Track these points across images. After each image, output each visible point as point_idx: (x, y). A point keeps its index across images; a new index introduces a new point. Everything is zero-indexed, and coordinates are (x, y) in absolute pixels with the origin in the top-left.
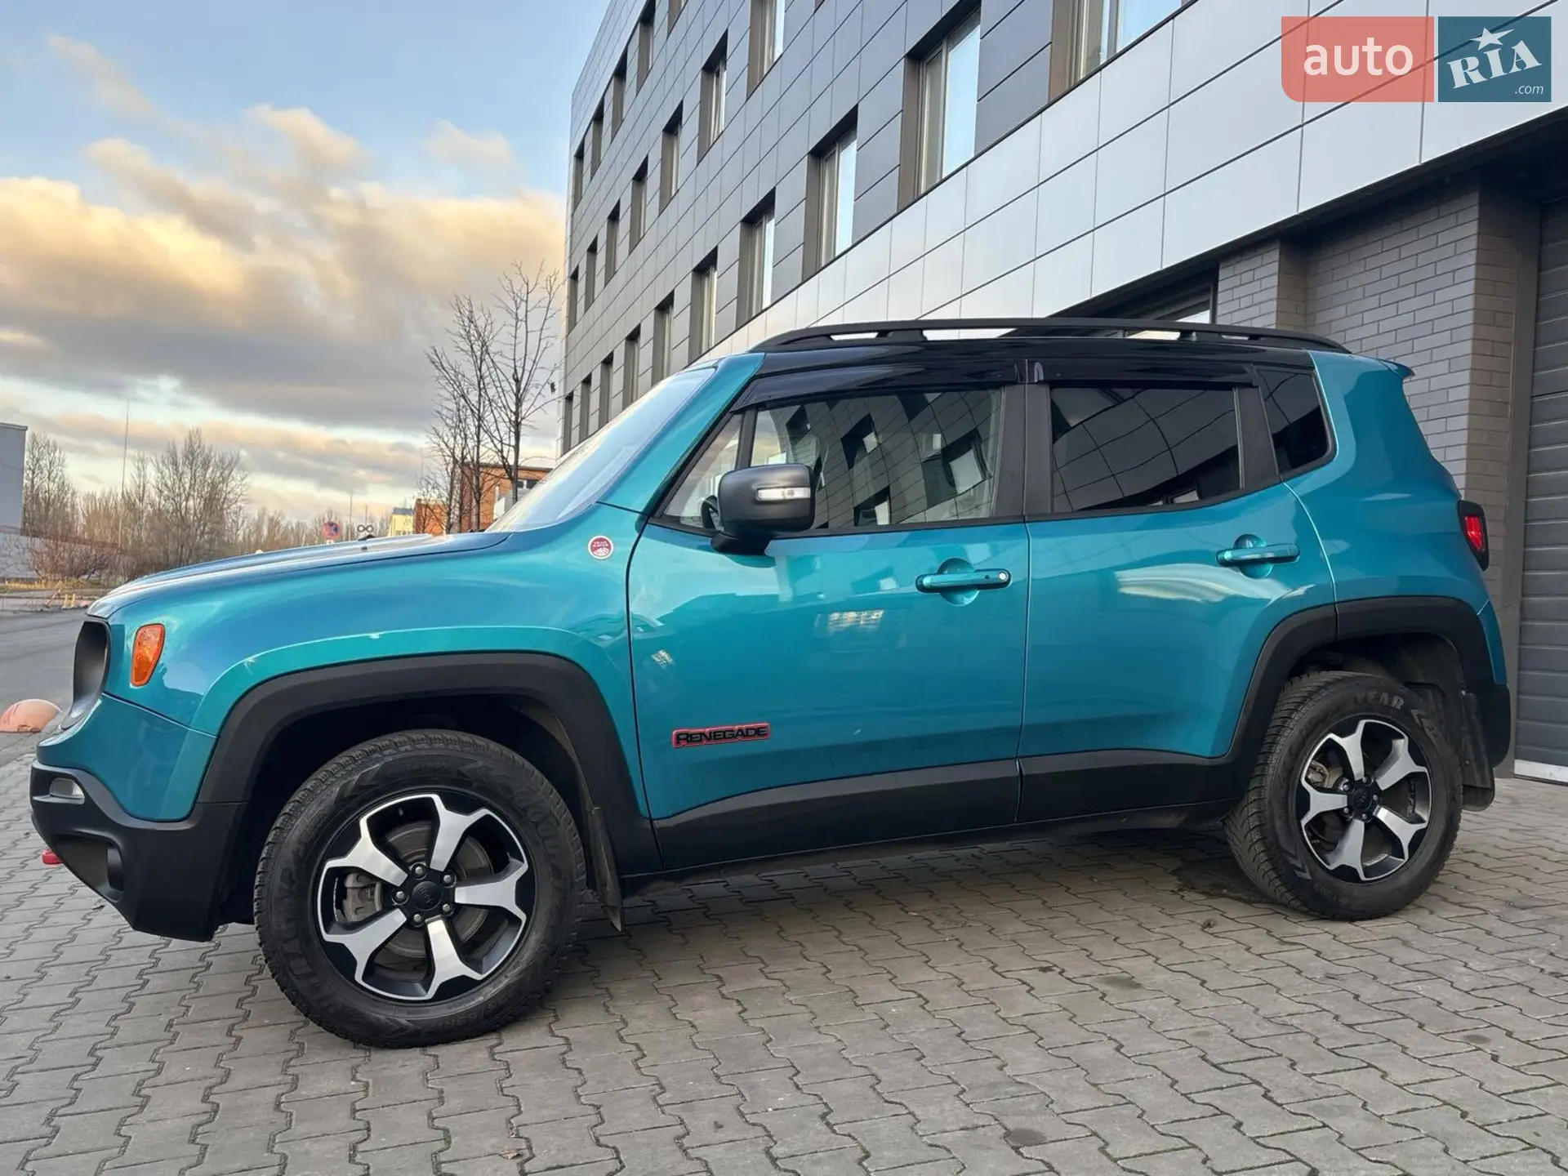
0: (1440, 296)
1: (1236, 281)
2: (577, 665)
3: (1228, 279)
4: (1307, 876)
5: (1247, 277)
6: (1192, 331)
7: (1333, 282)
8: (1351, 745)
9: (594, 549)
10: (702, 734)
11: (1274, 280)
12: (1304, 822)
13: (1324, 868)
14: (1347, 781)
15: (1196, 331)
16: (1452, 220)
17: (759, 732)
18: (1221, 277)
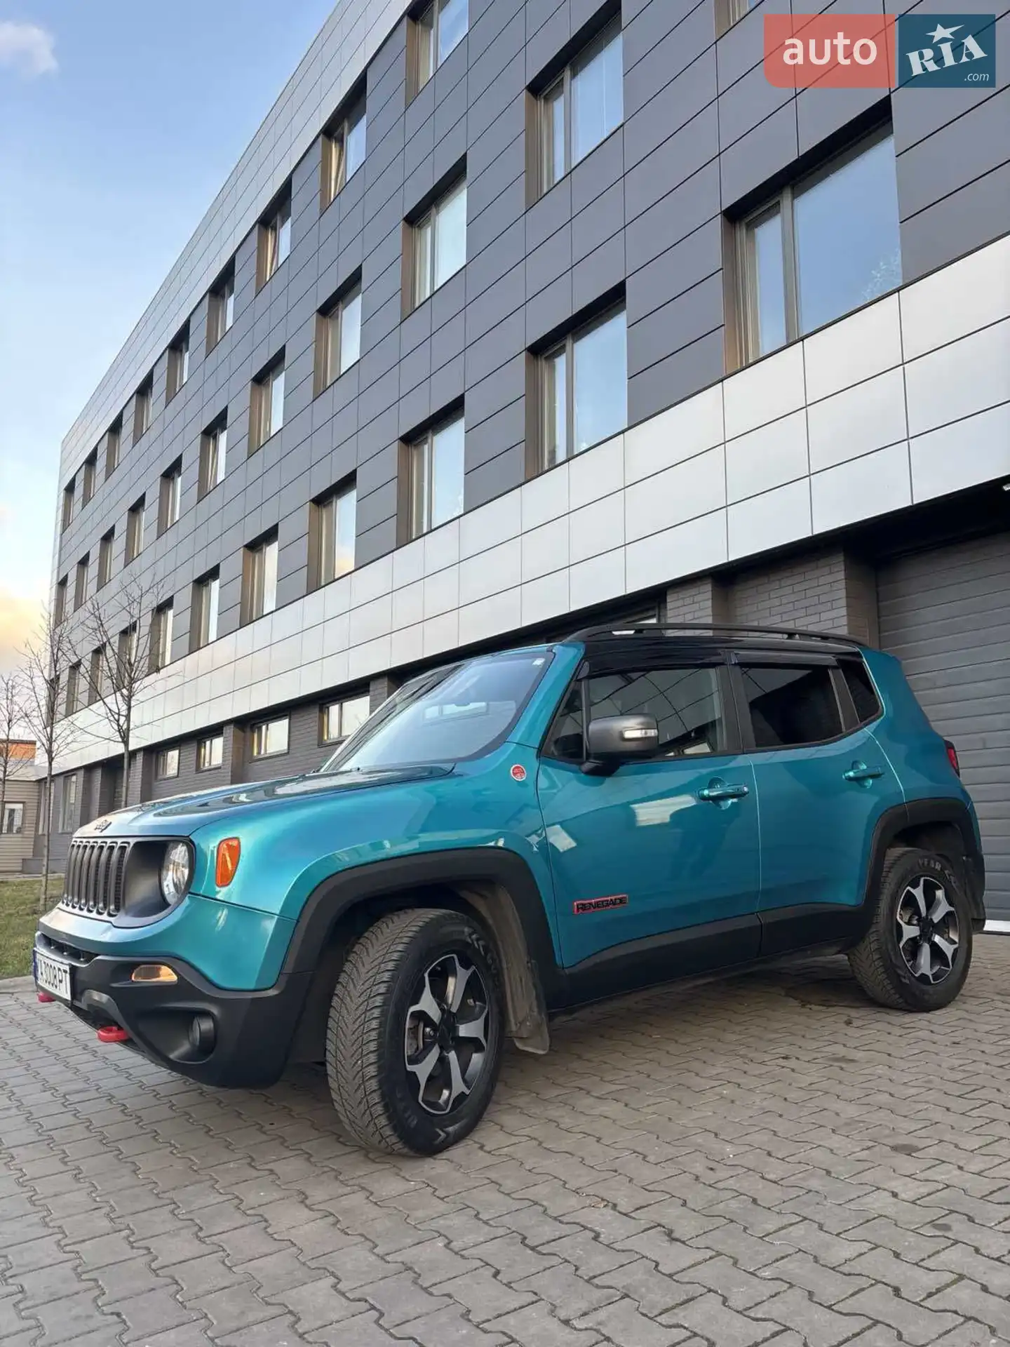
0: (824, 616)
1: (679, 603)
2: (515, 853)
3: (672, 601)
4: (907, 981)
5: (688, 601)
6: (795, 634)
7: (747, 605)
8: (918, 893)
9: (515, 774)
10: (590, 904)
11: (709, 603)
12: (901, 945)
13: (913, 975)
14: (917, 917)
15: (799, 634)
16: (826, 570)
17: (622, 901)
18: (668, 601)
